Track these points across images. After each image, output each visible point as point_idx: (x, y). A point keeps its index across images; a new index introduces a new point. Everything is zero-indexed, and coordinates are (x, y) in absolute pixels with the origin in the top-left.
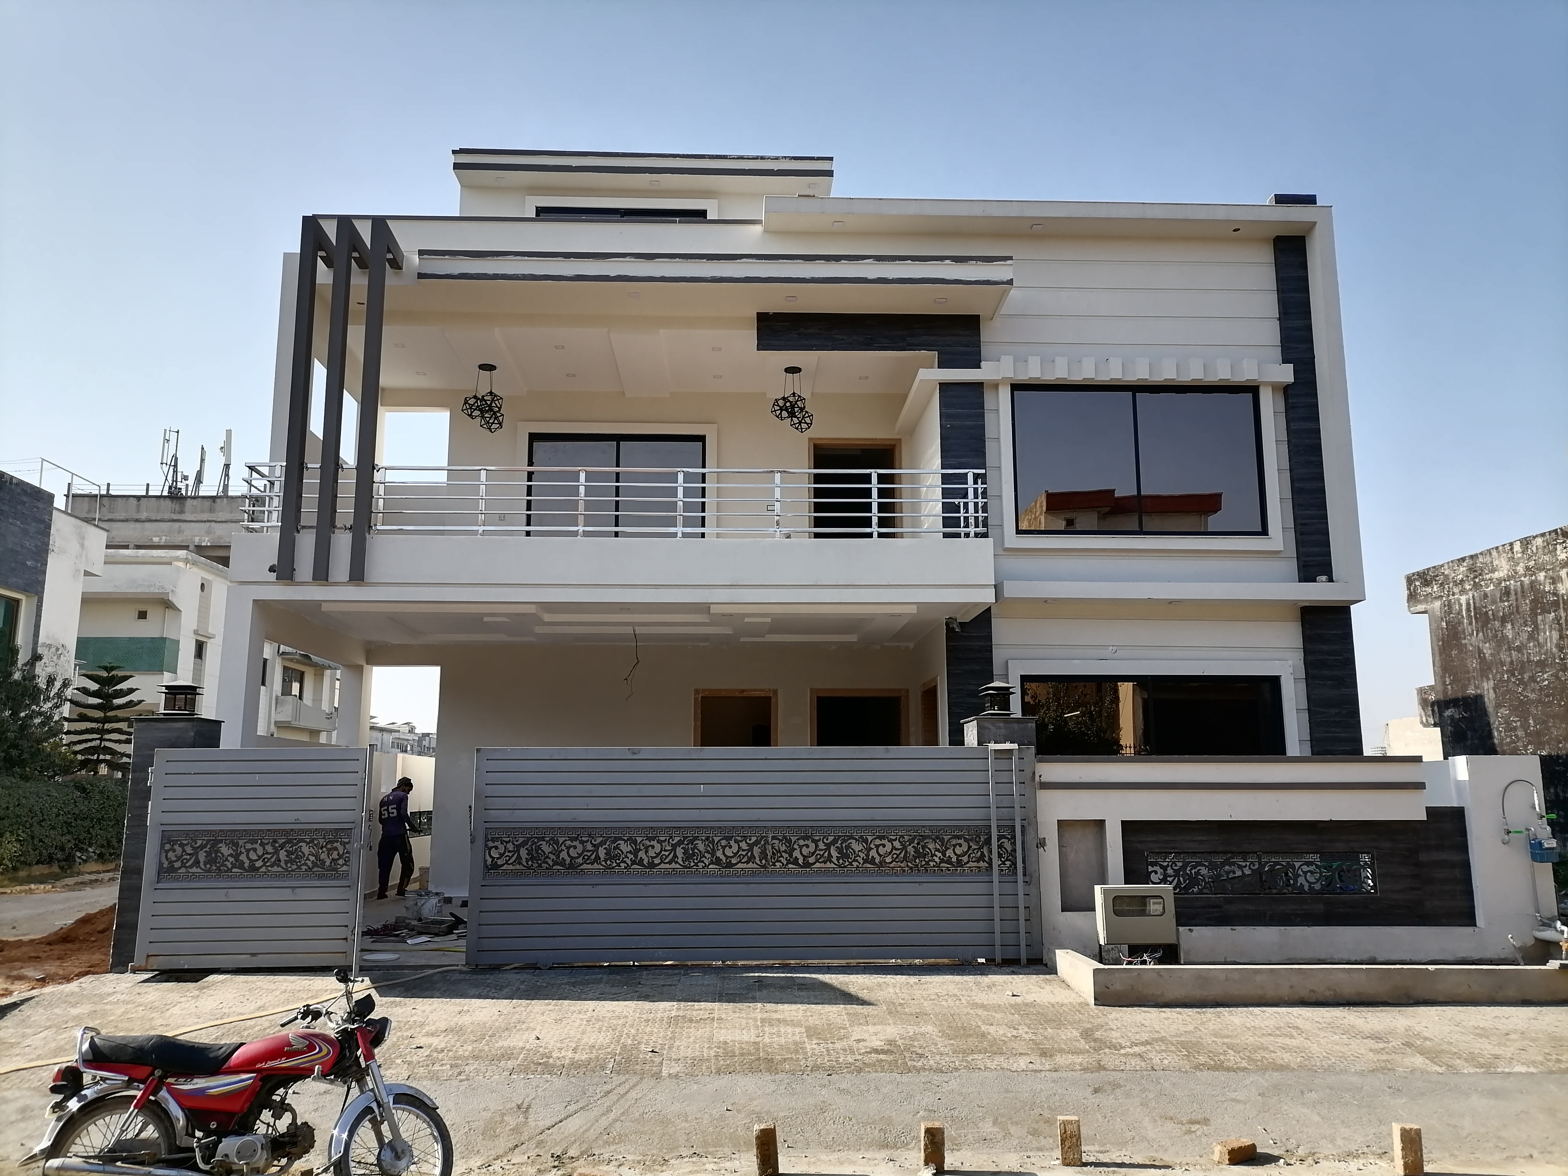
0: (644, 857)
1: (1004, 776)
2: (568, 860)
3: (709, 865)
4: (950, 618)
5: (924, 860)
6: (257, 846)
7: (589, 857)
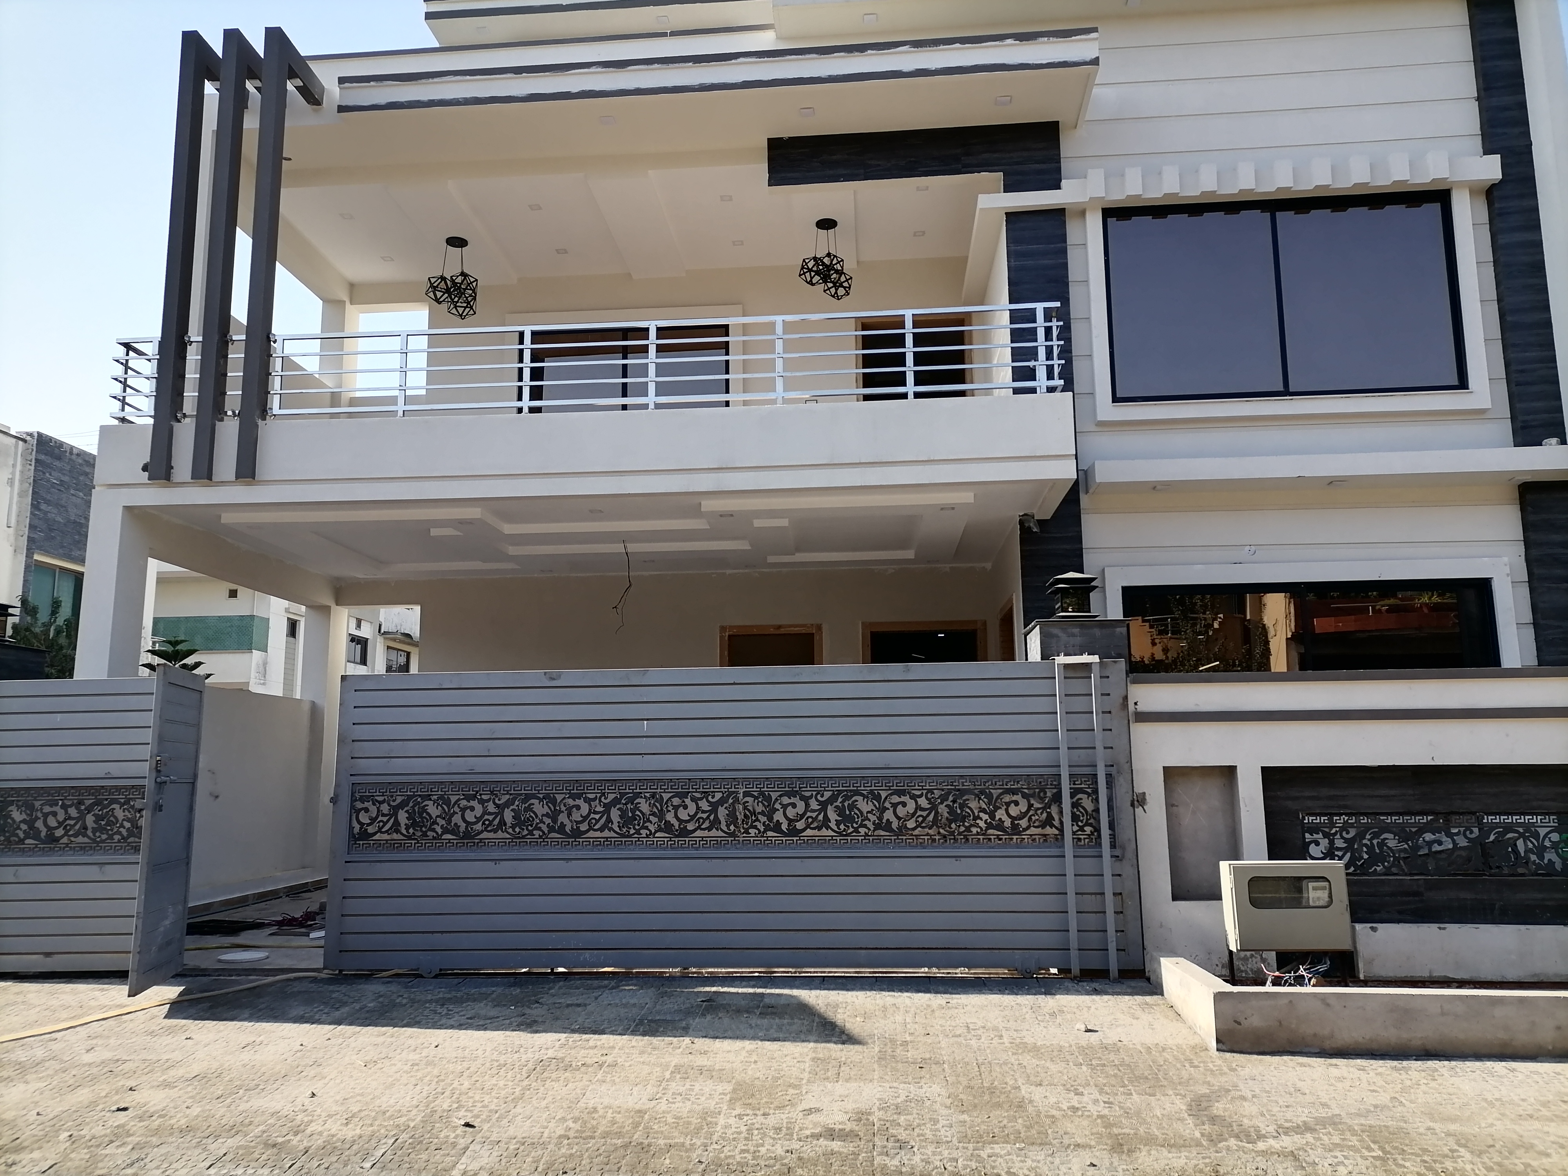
0: (566, 821)
1: (1078, 704)
2: (463, 826)
3: (656, 832)
4: (1025, 515)
5: (963, 825)
6: (57, 809)
7: (491, 822)
